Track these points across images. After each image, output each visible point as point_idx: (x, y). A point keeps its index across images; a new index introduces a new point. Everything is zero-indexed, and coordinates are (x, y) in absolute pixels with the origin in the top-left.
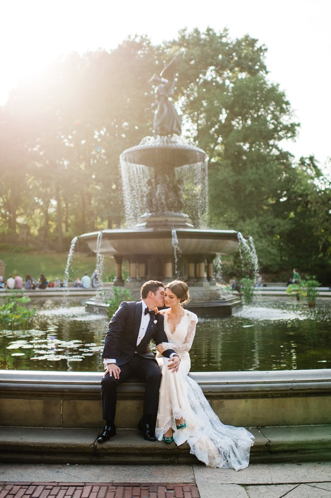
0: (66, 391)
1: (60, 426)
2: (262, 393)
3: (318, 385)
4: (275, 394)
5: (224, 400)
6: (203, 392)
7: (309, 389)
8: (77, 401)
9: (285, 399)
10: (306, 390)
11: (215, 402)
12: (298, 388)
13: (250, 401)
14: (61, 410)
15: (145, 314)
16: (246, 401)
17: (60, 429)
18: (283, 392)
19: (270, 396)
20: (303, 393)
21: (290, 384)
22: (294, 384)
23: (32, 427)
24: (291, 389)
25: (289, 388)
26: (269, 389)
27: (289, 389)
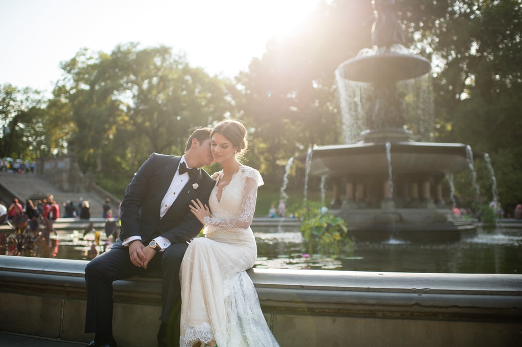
0: (67, 285)
1: (59, 337)
2: (362, 307)
3: (471, 300)
4: (391, 312)
5: (295, 316)
6: (260, 300)
7: (452, 306)
8: (81, 301)
9: (406, 321)
10: (447, 307)
11: (280, 318)
12: (431, 304)
13: (340, 320)
14: (61, 314)
15: (181, 173)
16: (334, 321)
17: (58, 341)
18: (403, 309)
19: (380, 314)
20: (444, 314)
21: (416, 295)
22: (424, 295)
23: (27, 336)
24: (418, 304)
25: (412, 303)
26: (374, 302)
27: (414, 305)
